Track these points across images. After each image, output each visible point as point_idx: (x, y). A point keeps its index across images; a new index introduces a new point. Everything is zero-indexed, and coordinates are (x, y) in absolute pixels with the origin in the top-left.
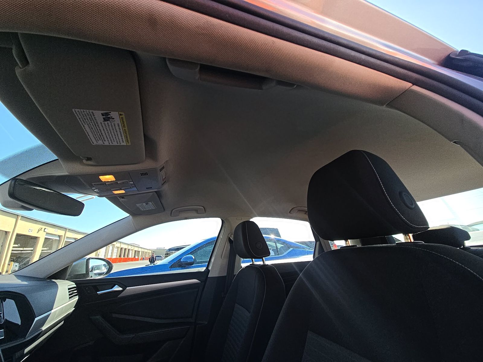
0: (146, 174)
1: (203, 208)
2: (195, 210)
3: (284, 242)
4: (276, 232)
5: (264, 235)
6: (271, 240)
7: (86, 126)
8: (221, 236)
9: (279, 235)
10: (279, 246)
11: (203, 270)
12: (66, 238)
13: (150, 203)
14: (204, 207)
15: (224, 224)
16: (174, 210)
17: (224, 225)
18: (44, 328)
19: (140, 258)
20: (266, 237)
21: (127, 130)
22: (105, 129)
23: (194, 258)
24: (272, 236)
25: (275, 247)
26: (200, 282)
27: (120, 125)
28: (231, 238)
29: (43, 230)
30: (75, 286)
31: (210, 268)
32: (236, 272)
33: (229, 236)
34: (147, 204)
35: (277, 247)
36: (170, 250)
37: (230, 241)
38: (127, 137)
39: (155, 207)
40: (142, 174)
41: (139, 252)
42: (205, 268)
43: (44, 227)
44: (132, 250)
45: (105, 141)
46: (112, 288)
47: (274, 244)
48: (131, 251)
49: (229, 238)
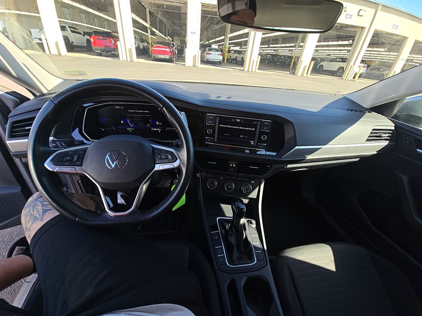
18: (309, 157)
30: (393, 128)
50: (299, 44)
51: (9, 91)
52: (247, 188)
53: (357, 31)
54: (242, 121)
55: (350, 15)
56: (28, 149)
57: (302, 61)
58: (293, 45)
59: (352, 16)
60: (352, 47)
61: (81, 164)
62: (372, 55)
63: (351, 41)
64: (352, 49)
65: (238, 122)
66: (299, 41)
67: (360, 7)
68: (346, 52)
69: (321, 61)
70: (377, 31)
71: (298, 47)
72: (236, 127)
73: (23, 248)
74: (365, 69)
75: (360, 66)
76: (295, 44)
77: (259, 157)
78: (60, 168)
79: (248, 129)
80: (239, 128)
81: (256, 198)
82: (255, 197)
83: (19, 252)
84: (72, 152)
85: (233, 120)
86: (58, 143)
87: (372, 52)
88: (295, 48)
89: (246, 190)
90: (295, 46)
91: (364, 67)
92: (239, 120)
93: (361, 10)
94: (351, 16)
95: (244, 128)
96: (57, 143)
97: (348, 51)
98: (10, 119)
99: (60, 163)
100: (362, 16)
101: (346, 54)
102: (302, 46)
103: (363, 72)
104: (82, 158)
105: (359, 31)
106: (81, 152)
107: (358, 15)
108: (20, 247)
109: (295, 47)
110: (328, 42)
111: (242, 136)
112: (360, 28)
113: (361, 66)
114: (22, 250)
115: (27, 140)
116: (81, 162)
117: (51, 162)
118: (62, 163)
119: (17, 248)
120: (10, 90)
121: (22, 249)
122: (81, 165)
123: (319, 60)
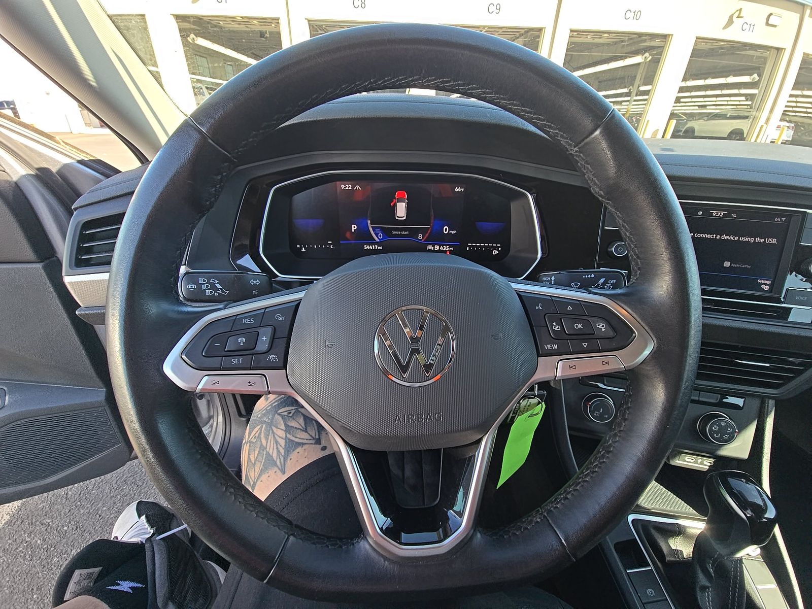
50: (639, 87)
51: (86, 159)
52: (719, 425)
53: (767, 58)
54: (734, 215)
55: (750, 25)
56: (111, 300)
57: (648, 121)
58: (625, 90)
59: (754, 25)
60: (758, 88)
61: (282, 360)
62: (799, 105)
63: (755, 75)
64: (759, 92)
65: (717, 220)
66: (637, 82)
67: (768, 9)
68: (743, 98)
69: (688, 120)
70: (808, 57)
71: (636, 96)
72: (708, 236)
73: (92, 574)
74: (791, 132)
75: (779, 127)
76: (629, 89)
77: (796, 332)
78: (216, 379)
79: (752, 240)
80: (718, 237)
81: (747, 457)
82: (745, 455)
83: (82, 585)
84: (250, 317)
85: (700, 213)
86: (204, 281)
87: (799, 99)
88: (628, 98)
89: (717, 433)
90: (628, 94)
91: (788, 127)
92: (722, 213)
93: (771, 14)
94: (752, 27)
95: (736, 238)
96: (201, 280)
97: (749, 97)
98: (77, 216)
99: (216, 361)
100: (775, 26)
101: (742, 103)
102: (647, 93)
103: (786, 139)
104: (285, 340)
105: (771, 55)
106: (280, 319)
107: (767, 24)
108: (85, 571)
109: (629, 96)
110: (703, 80)
111: (727, 264)
112: (773, 50)
113: (782, 127)
114: (90, 578)
115: (105, 276)
116: (283, 354)
117: (184, 357)
118: (221, 358)
119: (77, 573)
120: (88, 156)
121: (90, 576)
122: (281, 365)
123: (683, 117)
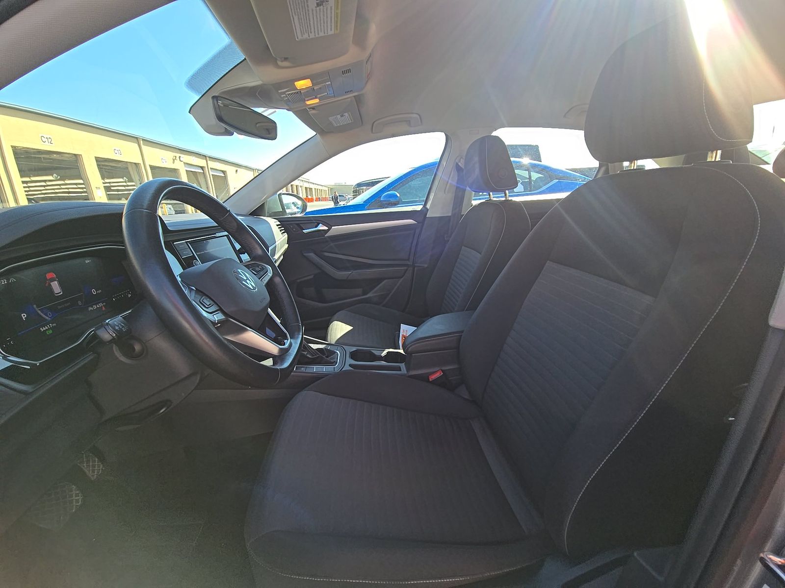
0: (349, 71)
1: (418, 117)
2: (406, 121)
3: (545, 169)
4: (533, 151)
5: (512, 159)
6: (521, 166)
7: (296, 18)
8: (444, 163)
9: (538, 157)
10: (535, 176)
11: (419, 209)
12: (209, 169)
13: (346, 114)
14: (419, 115)
15: (449, 141)
16: (375, 123)
17: (449, 144)
19: (314, 197)
20: (514, 162)
21: (339, 14)
22: (315, 17)
23: (398, 195)
24: (526, 161)
25: (527, 178)
26: (416, 223)
27: (333, 8)
28: (460, 164)
29: (178, 158)
31: (428, 206)
32: (465, 212)
33: (456, 161)
34: (342, 116)
35: (530, 177)
36: (359, 185)
37: (458, 169)
38: (337, 23)
39: (351, 120)
40: (343, 73)
41: (311, 189)
42: (421, 206)
43: (178, 155)
44: (301, 186)
45: (311, 33)
46: (316, 227)
47: (525, 174)
48: (300, 189)
49: (457, 164)
